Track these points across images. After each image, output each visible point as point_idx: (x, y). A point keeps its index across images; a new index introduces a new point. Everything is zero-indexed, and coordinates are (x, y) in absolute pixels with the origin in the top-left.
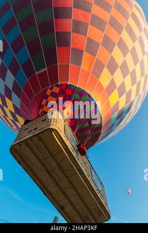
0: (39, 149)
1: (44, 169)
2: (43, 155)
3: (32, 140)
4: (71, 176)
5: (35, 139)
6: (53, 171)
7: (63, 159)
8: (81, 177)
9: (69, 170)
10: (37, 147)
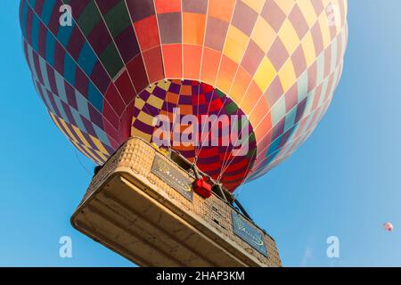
0: (114, 211)
1: (136, 239)
2: (125, 218)
3: (97, 199)
4: (188, 238)
5: (100, 196)
6: (154, 238)
7: (161, 215)
8: (204, 237)
9: (179, 230)
10: (109, 208)
